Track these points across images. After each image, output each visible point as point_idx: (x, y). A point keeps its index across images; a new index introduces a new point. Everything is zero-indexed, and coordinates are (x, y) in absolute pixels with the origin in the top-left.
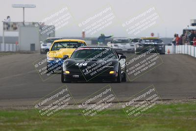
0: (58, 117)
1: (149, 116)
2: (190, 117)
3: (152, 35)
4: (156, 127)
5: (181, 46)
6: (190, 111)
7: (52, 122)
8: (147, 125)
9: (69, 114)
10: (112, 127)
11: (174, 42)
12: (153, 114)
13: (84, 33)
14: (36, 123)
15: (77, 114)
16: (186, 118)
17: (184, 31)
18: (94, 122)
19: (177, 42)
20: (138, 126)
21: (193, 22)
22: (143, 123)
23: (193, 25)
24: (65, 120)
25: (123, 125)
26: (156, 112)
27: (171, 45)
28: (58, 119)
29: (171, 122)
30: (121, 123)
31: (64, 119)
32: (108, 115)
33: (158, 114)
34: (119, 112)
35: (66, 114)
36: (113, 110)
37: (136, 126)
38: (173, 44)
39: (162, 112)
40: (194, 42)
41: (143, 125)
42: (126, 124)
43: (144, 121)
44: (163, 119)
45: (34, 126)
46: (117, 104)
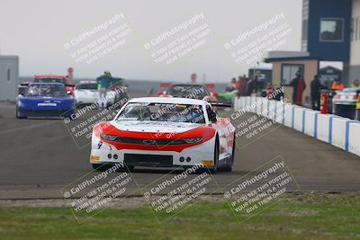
0: (24, 221)
1: (187, 221)
3: (194, 77)
5: (244, 98)
7: (13, 230)
8: (184, 238)
9: (44, 216)
12: (195, 219)
13: (70, 70)
15: (57, 216)
16: (253, 228)
17: (251, 71)
18: (90, 231)
21: (267, 57)
22: (175, 236)
23: (267, 61)
24: (37, 227)
25: (141, 238)
26: (201, 216)
28: (24, 224)
29: (226, 235)
30: (138, 235)
31: (34, 224)
32: (113, 219)
33: (204, 220)
34: (134, 213)
35: (38, 216)
36: (123, 211)
39: (211, 215)
41: (176, 239)
42: (145, 235)
43: (180, 232)
44: (212, 227)
46: (131, 200)
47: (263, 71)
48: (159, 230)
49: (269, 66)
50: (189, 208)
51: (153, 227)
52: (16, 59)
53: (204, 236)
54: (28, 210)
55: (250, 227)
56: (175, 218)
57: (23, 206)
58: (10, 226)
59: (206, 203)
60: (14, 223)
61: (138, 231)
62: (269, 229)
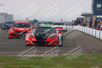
1: (60, 60)
2: (80, 62)
4: (63, 66)
5: (76, 26)
6: (80, 58)
7: (11, 63)
8: (59, 65)
10: (41, 66)
11: (72, 24)
12: (62, 60)
13: (27, 19)
14: (3, 63)
16: (78, 62)
17: (78, 18)
18: (33, 63)
19: (74, 24)
20: (55, 65)
21: (82, 14)
22: (57, 64)
23: (82, 15)
25: (47, 65)
27: (71, 25)
28: (14, 61)
29: (71, 64)
30: (46, 64)
31: (17, 61)
32: (39, 60)
37: (53, 66)
38: (72, 25)
40: (82, 24)
41: (56, 65)
42: (48, 64)
43: (58, 63)
45: (2, 65)
47: (81, 18)
48: (52, 63)
49: (83, 17)
50: (60, 57)
51: (50, 62)
52: (12, 15)
53: (65, 64)
54: (15, 57)
55: (77, 62)
56: (56, 60)
57: (14, 56)
58: (10, 62)
60: (12, 61)
62: (83, 63)
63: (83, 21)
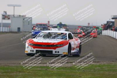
0: (34, 71)
1: (87, 71)
2: (111, 72)
3: (89, 24)
6: (111, 69)
8: (85, 76)
12: (89, 70)
16: (108, 73)
17: (108, 22)
20: (80, 77)
21: (113, 17)
22: (83, 75)
23: (113, 19)
29: (99, 75)
33: (92, 70)
34: (69, 68)
36: (66, 67)
39: (94, 69)
40: (113, 29)
41: (83, 77)
44: (95, 73)
47: (111, 22)
48: (77, 74)
49: (113, 20)
51: (75, 73)
53: (92, 76)
58: (29, 72)
59: (93, 65)
61: (70, 74)
62: (113, 74)
63: (114, 25)
